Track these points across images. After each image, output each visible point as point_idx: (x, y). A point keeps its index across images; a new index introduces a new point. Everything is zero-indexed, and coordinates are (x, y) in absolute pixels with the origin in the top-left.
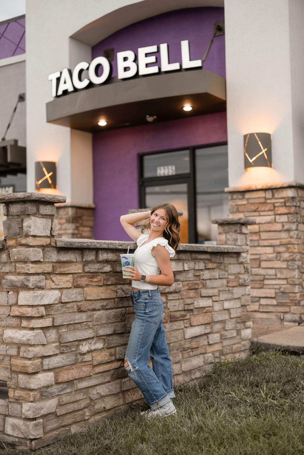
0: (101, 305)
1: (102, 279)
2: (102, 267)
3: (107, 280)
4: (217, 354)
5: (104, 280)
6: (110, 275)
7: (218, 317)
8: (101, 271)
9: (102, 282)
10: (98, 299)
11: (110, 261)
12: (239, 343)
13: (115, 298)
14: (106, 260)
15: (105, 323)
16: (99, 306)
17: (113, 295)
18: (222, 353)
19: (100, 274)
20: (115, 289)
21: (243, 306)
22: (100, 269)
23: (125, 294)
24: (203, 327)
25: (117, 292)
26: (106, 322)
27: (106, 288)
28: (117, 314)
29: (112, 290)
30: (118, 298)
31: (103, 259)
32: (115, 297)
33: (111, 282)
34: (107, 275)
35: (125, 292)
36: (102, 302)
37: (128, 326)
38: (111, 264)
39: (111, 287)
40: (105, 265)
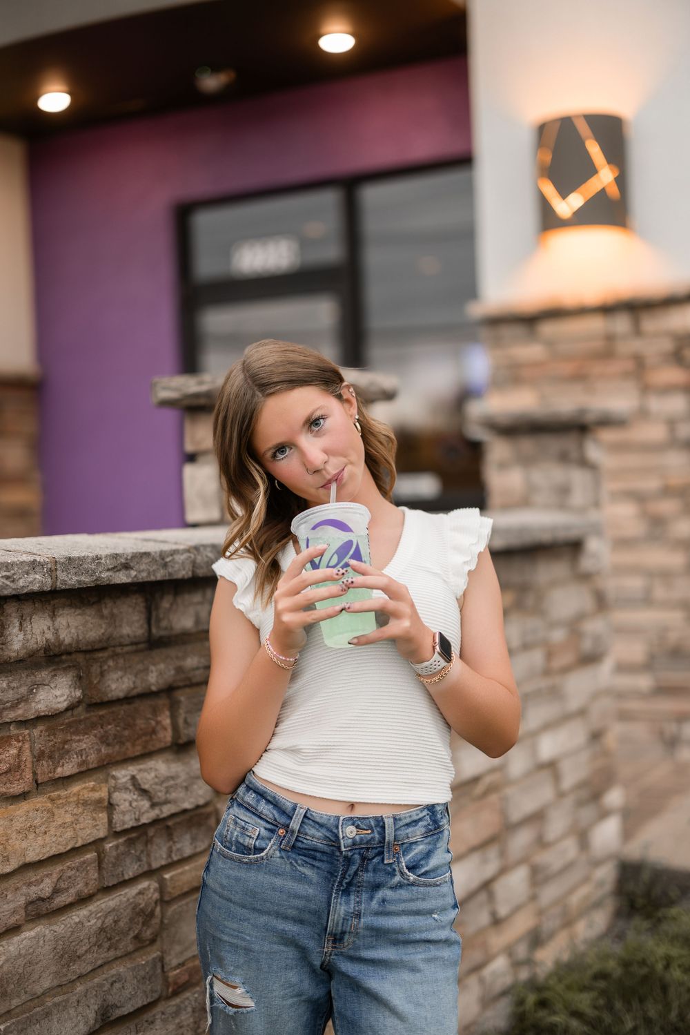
0: (22, 901)
1: (27, 755)
2: (24, 690)
3: (56, 754)
4: (522, 951)
5: (39, 757)
6: (69, 725)
7: (523, 804)
8: (19, 713)
9: (28, 775)
10: (8, 869)
11: (69, 653)
12: (586, 879)
13: (102, 840)
14: (47, 649)
15: (51, 989)
16: (14, 912)
17: (92, 827)
18: (536, 939)
19: (14, 730)
20: (103, 794)
21: (596, 736)
22: (14, 706)
23: (153, 805)
24: (475, 859)
25: (110, 807)
26: (56, 983)
27: (52, 800)
28: (116, 922)
29: (85, 803)
30: (117, 834)
31: (32, 645)
32: (102, 834)
33: (76, 760)
34: (52, 731)
35: (150, 798)
36: (30, 884)
37: (175, 962)
38: (75, 666)
39: (76, 788)
40: (44, 675)
